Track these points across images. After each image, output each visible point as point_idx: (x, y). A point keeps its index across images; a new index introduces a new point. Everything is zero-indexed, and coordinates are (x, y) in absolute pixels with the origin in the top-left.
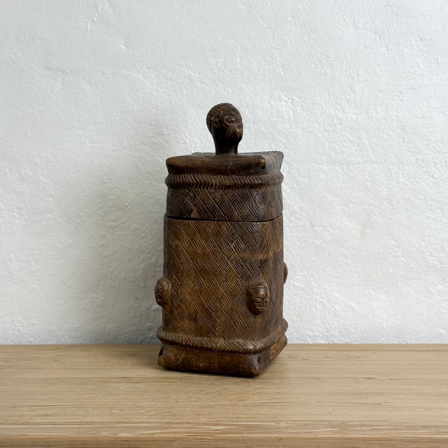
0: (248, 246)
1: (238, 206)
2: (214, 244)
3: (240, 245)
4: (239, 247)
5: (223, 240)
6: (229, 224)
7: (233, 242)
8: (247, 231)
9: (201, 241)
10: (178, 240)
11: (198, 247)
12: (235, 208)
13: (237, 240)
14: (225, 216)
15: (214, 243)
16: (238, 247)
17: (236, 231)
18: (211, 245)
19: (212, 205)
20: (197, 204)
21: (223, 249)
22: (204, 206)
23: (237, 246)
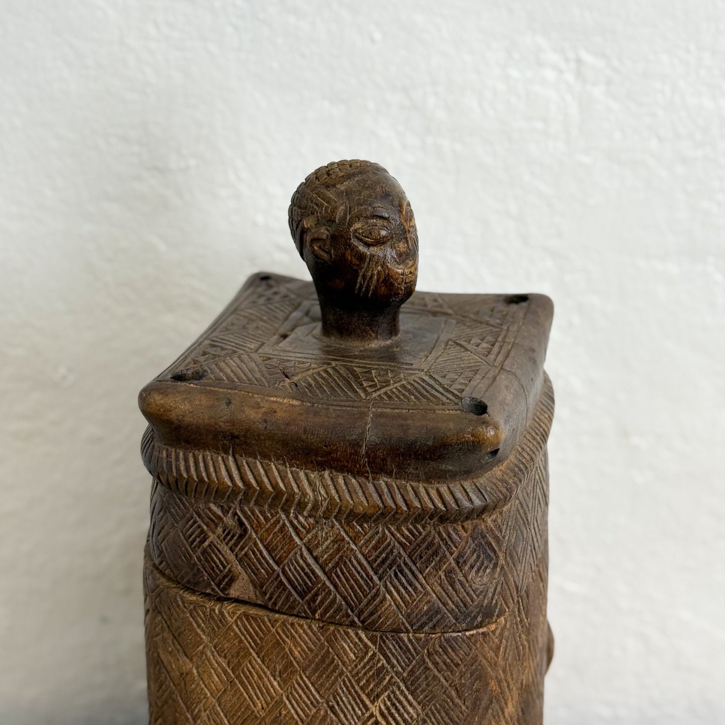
0: (431, 710)
1: (399, 580)
2: (313, 695)
3: (404, 707)
4: (401, 715)
5: (341, 688)
6: (363, 636)
7: (378, 696)
8: (430, 665)
9: (266, 679)
10: (186, 655)
11: (255, 697)
12: (386, 586)
13: (393, 692)
14: (349, 611)
15: (311, 692)
16: (397, 715)
17: (389, 661)
18: (300, 696)
19: (303, 569)
20: (250, 559)
21: (342, 716)
22: (276, 567)
23: (393, 711)
